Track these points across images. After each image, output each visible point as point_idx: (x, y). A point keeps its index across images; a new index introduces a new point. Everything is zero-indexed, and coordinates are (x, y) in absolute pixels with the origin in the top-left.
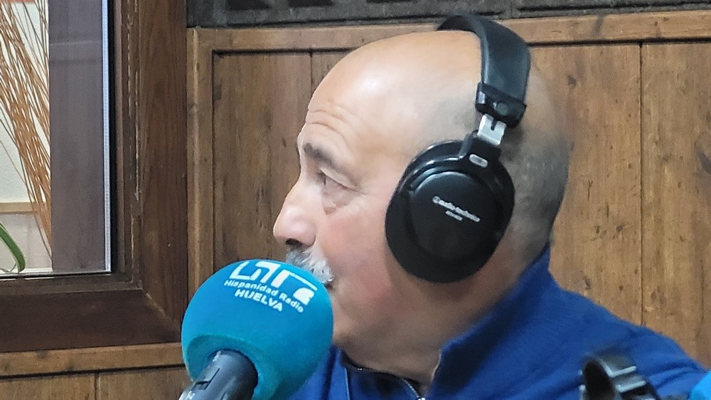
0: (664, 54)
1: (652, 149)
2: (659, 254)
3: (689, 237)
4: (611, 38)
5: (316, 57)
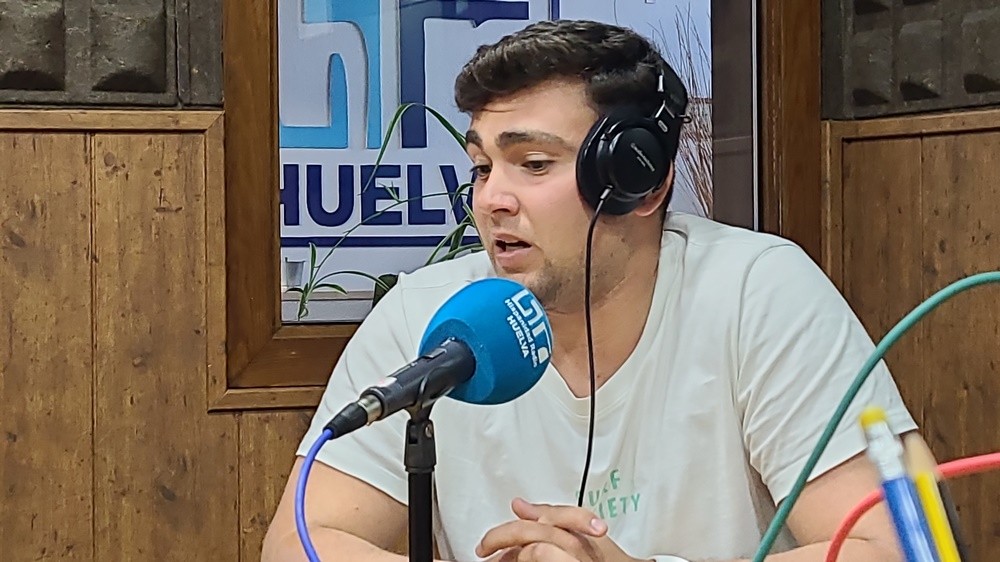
5: (926, 140)
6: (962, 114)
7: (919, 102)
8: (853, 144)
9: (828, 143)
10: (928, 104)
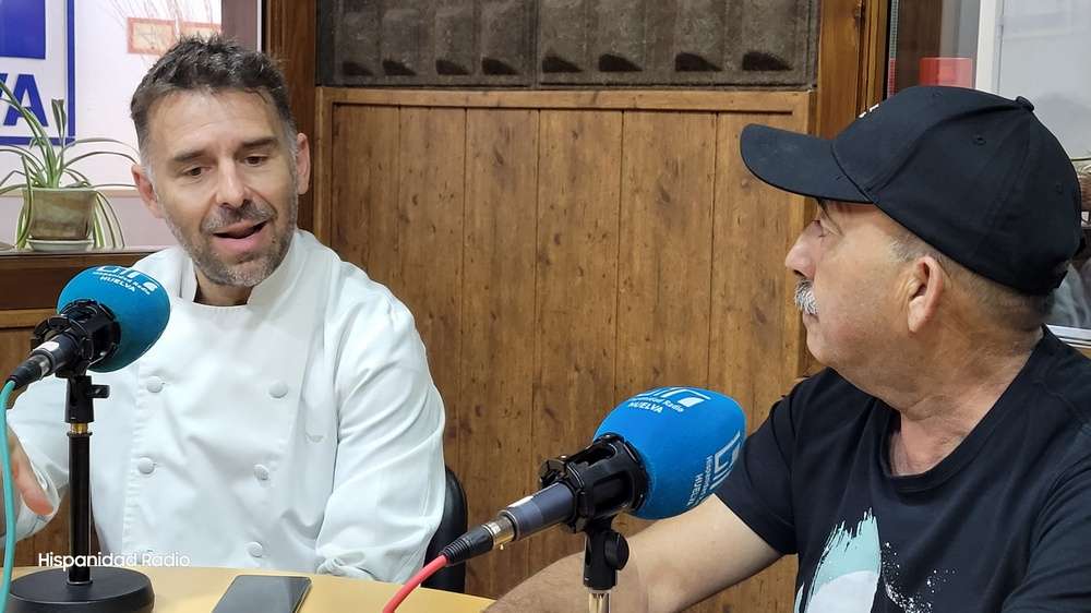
0: (638, 119)
1: (628, 184)
2: (630, 255)
3: (651, 243)
4: (603, 107)
5: (403, 110)
6: (434, 92)
7: (398, 77)
8: (343, 108)
9: (321, 106)
10: (407, 80)
